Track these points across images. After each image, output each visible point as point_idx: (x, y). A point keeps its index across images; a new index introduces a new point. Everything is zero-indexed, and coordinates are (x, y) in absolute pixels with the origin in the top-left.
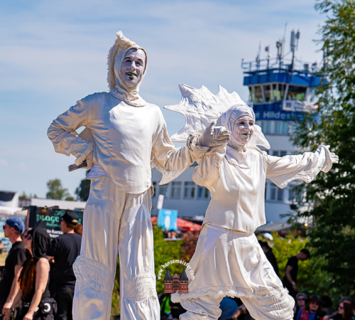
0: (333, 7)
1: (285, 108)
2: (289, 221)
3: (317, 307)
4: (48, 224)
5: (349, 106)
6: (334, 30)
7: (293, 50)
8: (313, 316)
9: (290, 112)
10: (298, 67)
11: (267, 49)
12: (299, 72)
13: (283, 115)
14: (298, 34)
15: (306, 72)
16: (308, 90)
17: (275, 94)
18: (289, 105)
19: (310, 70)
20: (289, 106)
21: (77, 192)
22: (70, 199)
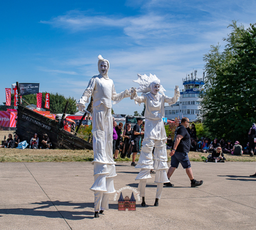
3: (207, 142)
4: (131, 122)
7: (195, 75)
8: (206, 144)
10: (197, 80)
11: (189, 75)
13: (193, 92)
14: (197, 71)
15: (199, 81)
16: (200, 85)
17: (191, 87)
20: (195, 89)
21: (141, 114)
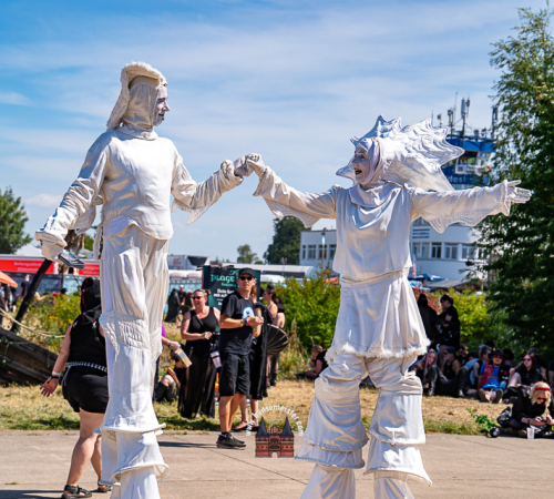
0: (508, 62)
1: (457, 172)
2: (468, 276)
3: (500, 361)
4: (223, 284)
5: (528, 159)
6: (510, 85)
7: (463, 117)
8: (497, 370)
9: (462, 176)
11: (439, 117)
12: (470, 138)
13: (456, 178)
14: (468, 101)
15: (477, 138)
16: (479, 155)
18: (460, 169)
19: (480, 136)
20: (463, 169)
21: (265, 256)
22: (260, 263)
